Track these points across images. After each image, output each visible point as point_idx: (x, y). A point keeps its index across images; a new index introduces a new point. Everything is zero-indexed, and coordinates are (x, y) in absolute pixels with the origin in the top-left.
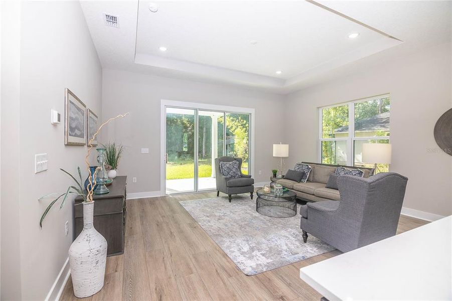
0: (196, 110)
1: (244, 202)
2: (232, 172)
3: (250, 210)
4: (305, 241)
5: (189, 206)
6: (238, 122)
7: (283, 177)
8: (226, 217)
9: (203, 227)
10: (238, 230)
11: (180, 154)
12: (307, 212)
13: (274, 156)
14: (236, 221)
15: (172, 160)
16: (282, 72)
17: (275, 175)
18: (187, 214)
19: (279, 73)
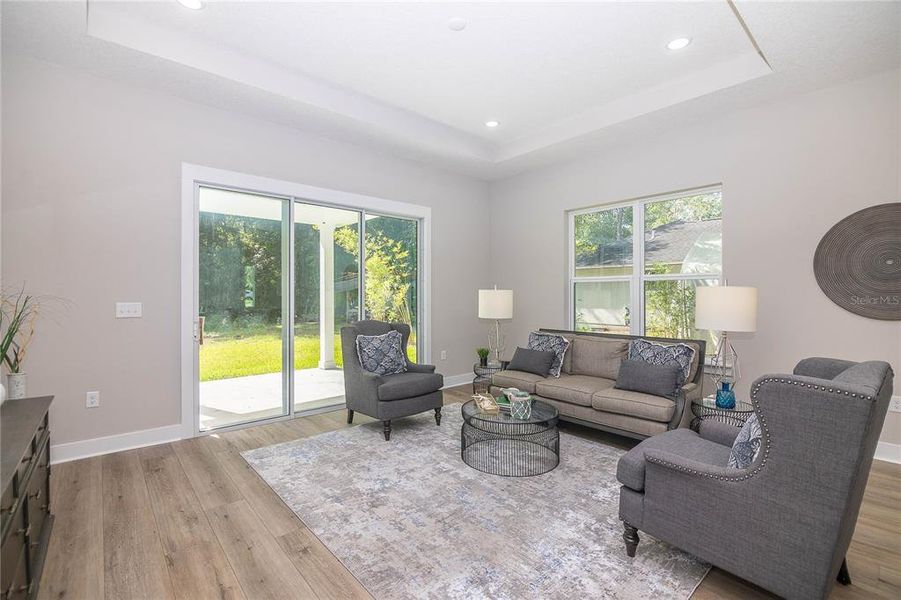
0: (287, 201)
1: (422, 437)
2: (387, 359)
3: (447, 461)
4: (631, 553)
5: (276, 466)
6: (376, 242)
7: (505, 365)
8: (391, 496)
9: (330, 545)
10: (440, 541)
11: (237, 314)
12: (644, 475)
13: (482, 315)
14: (422, 506)
15: (213, 328)
16: (499, 123)
17: (484, 362)
18: (272, 497)
19: (492, 124)
